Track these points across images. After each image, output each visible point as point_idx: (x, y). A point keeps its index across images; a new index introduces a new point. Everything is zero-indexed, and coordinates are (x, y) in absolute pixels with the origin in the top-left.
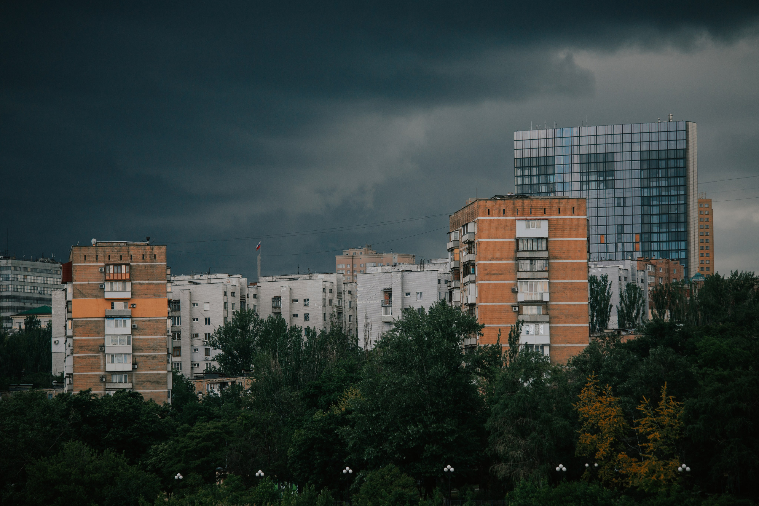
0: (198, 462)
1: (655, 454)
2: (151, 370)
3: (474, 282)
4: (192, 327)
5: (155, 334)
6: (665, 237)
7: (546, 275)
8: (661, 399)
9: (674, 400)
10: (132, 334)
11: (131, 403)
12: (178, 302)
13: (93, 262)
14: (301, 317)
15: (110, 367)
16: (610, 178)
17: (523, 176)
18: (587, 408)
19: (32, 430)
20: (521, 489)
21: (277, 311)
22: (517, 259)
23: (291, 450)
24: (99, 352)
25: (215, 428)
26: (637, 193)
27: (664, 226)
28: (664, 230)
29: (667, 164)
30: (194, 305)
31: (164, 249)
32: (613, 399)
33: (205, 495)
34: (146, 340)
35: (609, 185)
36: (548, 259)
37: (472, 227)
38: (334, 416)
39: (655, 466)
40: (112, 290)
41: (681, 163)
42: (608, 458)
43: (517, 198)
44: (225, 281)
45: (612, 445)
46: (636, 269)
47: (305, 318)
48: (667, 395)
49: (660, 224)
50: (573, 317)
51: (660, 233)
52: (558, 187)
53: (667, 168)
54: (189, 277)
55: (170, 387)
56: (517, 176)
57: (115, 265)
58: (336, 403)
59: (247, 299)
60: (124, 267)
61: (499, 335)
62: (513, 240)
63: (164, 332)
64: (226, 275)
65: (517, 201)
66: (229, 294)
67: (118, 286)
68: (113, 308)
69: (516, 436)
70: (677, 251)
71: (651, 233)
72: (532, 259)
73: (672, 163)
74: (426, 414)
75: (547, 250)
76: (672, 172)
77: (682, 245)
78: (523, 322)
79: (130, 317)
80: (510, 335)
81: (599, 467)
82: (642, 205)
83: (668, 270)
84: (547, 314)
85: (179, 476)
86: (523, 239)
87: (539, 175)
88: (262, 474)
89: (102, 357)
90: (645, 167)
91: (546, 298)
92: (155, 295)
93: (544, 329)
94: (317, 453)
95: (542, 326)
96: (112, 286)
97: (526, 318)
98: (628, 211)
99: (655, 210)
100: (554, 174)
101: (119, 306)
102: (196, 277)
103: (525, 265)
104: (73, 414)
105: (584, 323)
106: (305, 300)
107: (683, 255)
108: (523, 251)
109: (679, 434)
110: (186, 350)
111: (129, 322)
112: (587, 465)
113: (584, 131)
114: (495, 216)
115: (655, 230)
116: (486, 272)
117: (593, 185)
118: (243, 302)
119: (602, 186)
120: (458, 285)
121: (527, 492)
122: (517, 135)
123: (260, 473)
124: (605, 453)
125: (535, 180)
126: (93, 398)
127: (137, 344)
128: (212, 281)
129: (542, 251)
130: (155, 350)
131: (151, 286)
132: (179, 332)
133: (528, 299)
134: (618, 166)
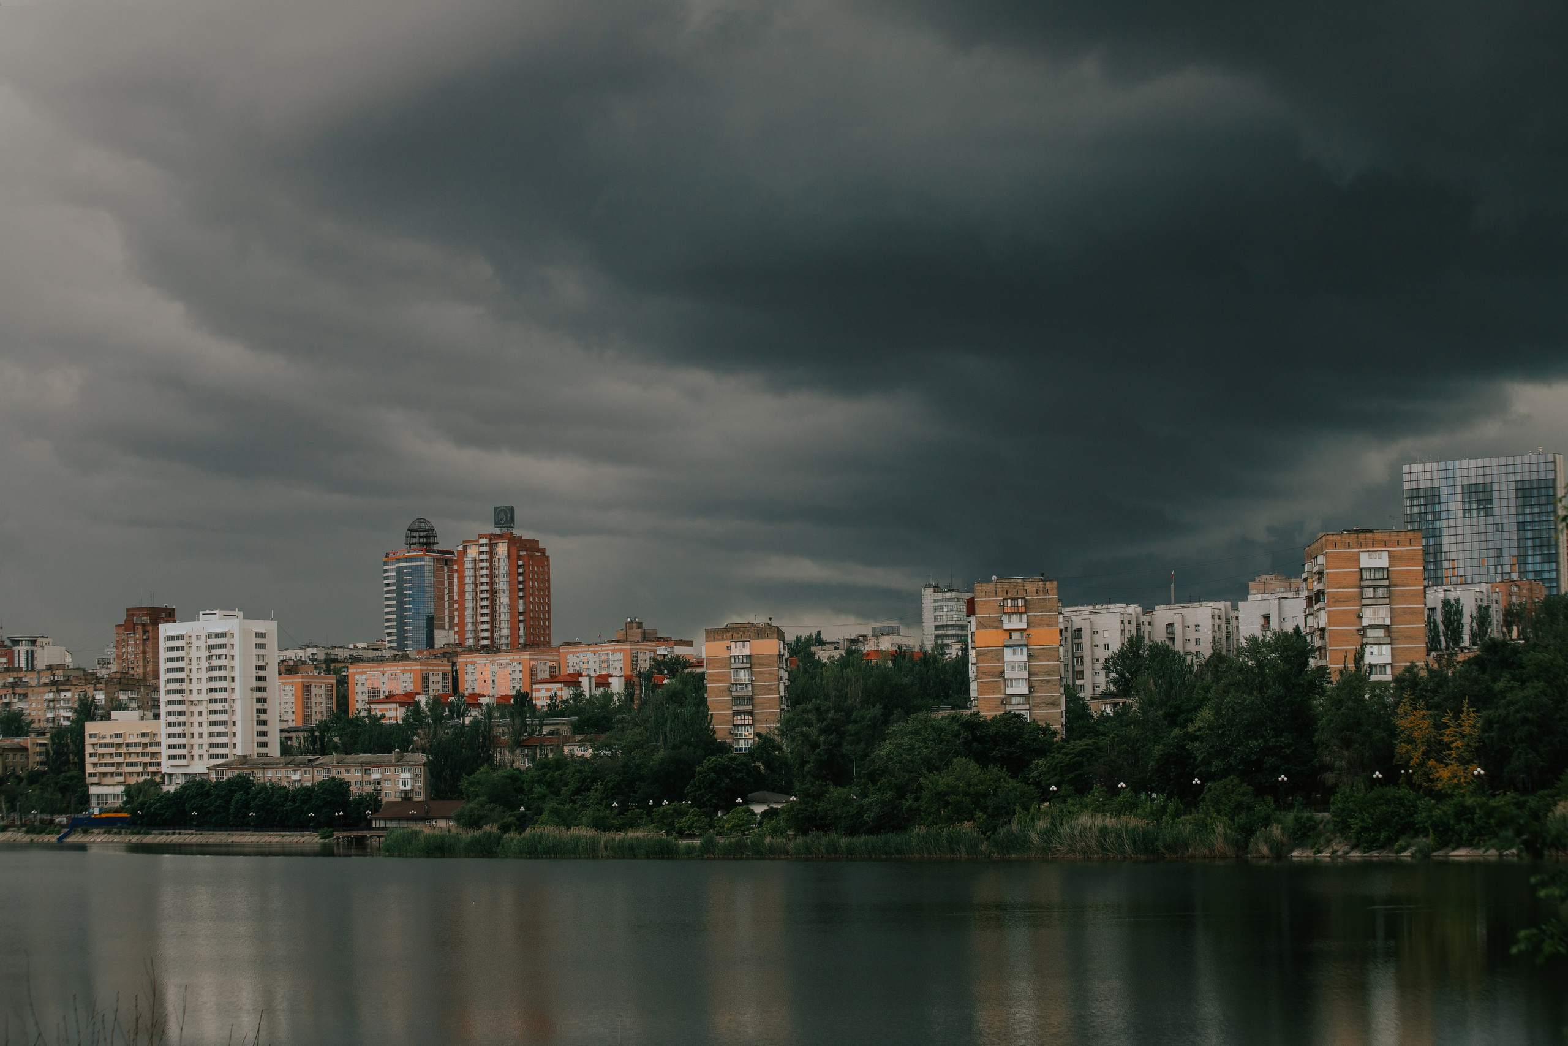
0: (1071, 775)
1: (1457, 760)
2: (1046, 693)
3: (1324, 609)
4: (1093, 652)
5: (1048, 661)
6: (1538, 559)
7: (1387, 601)
8: (1462, 712)
9: (1473, 712)
10: (1028, 661)
11: (1015, 723)
12: (1079, 630)
13: (993, 597)
14: (1193, 641)
15: (1009, 691)
16: (1489, 506)
17: (1412, 506)
18: (1403, 721)
19: (927, 748)
20: (1341, 794)
21: (1171, 636)
22: (1362, 587)
23: (1152, 763)
24: (1000, 677)
25: (1087, 745)
26: (1513, 519)
27: (1537, 549)
28: (1538, 553)
29: (1538, 492)
30: (1094, 632)
31: (1055, 583)
32: (1425, 712)
33: (1073, 805)
34: (1041, 666)
35: (1488, 512)
36: (1388, 586)
37: (1321, 559)
38: (1188, 733)
39: (1456, 771)
40: (1010, 621)
41: (1551, 492)
42: (1421, 765)
43: (1360, 532)
44: (1122, 610)
45: (1424, 753)
46: (1490, 591)
47: (1197, 642)
48: (1468, 708)
49: (1534, 547)
50: (1412, 638)
51: (1533, 555)
52: (1444, 515)
53: (1539, 496)
54: (1090, 607)
55: (1063, 707)
56: (1407, 506)
57: (1011, 599)
58: (1192, 721)
59: (1142, 626)
60: (1020, 601)
61: (1346, 657)
62: (1358, 570)
63: (1057, 658)
64: (1124, 605)
65: (1360, 535)
66: (1126, 622)
67: (1015, 618)
68: (1011, 638)
69: (1341, 748)
70: (1549, 571)
71: (1526, 555)
72: (1375, 587)
73: (1543, 492)
74: (1266, 730)
75: (1388, 579)
76: (1543, 500)
77: (1554, 566)
78: (1367, 644)
79: (1027, 646)
80: (1355, 656)
81: (1414, 773)
82: (1518, 530)
83: (1531, 590)
84: (1389, 636)
85: (1053, 788)
86: (1366, 569)
87: (1426, 505)
88: (1124, 786)
89: (1002, 682)
90: (1520, 495)
91: (1388, 622)
92: (1048, 626)
93: (1386, 650)
94: (1172, 766)
95: (1384, 647)
96: (1009, 618)
97: (1370, 640)
98: (1506, 536)
99: (1529, 535)
100: (1439, 503)
101: (1016, 636)
102: (1097, 607)
103: (1369, 593)
104: (963, 734)
105: (1422, 644)
106: (1196, 626)
107: (1554, 575)
108: (1367, 580)
109: (1478, 742)
110: (1087, 673)
111: (1025, 650)
112: (1403, 771)
113: (1465, 464)
114: (1341, 548)
115: (1530, 552)
116: (1334, 600)
117: (1474, 513)
118: (1138, 629)
119: (1482, 513)
120: (1312, 612)
121: (1346, 797)
122: (1406, 468)
123: (1122, 785)
124: (1418, 761)
125: (1423, 509)
126: (981, 719)
127: (1033, 670)
128: (1111, 611)
129: (1383, 579)
130: (1049, 675)
131: (1045, 618)
132: (1082, 657)
133: (1373, 623)
134: (1495, 495)
